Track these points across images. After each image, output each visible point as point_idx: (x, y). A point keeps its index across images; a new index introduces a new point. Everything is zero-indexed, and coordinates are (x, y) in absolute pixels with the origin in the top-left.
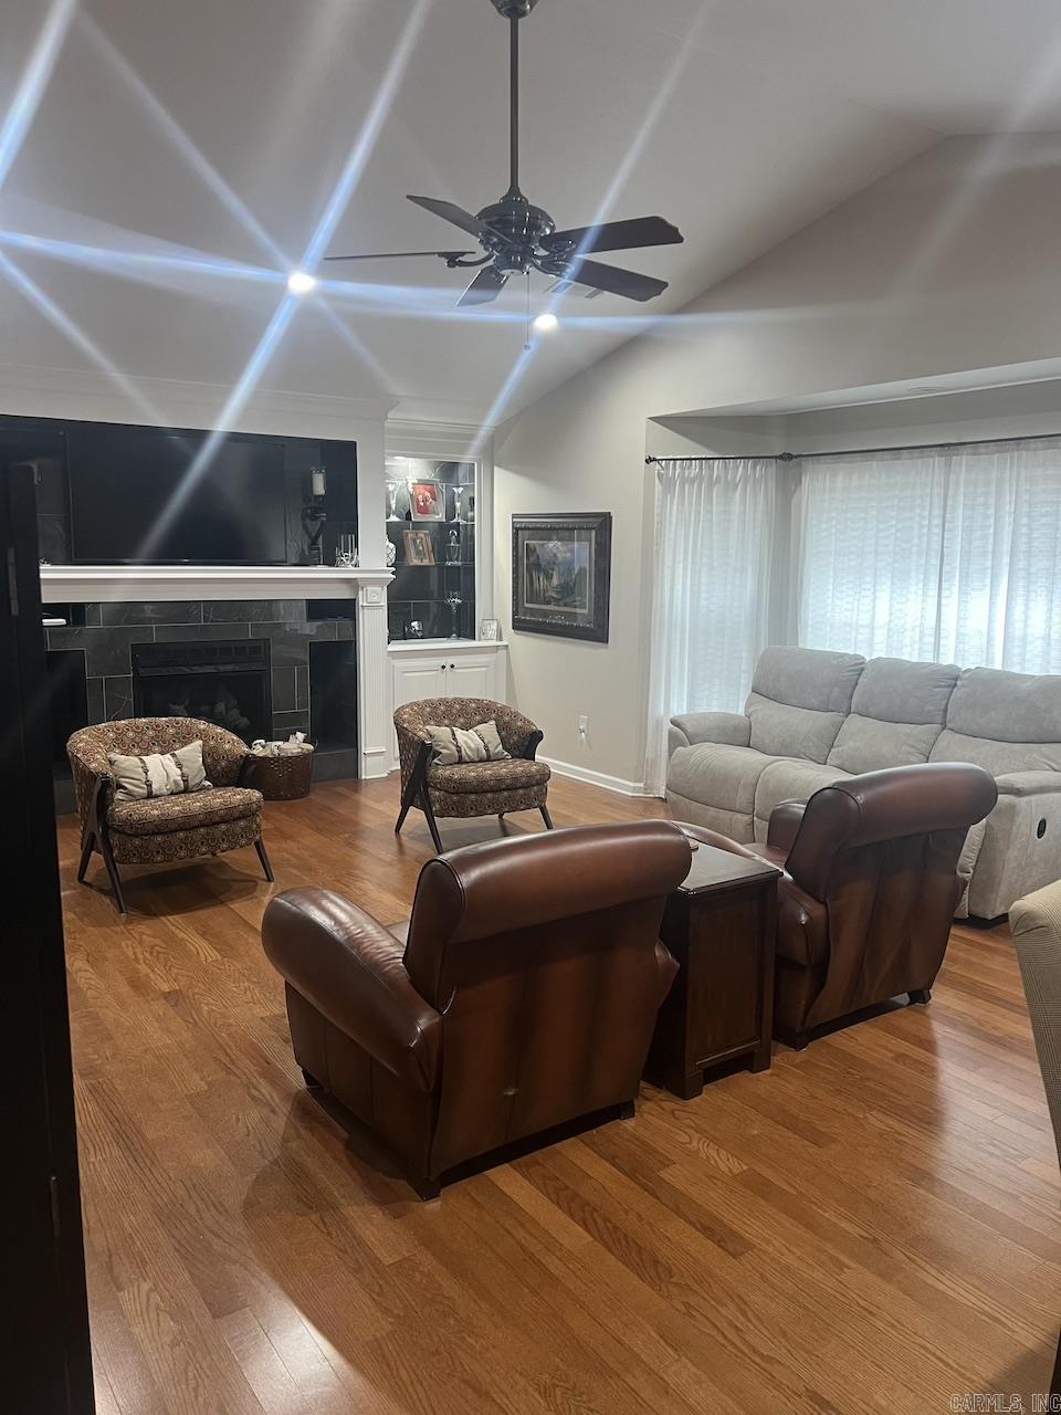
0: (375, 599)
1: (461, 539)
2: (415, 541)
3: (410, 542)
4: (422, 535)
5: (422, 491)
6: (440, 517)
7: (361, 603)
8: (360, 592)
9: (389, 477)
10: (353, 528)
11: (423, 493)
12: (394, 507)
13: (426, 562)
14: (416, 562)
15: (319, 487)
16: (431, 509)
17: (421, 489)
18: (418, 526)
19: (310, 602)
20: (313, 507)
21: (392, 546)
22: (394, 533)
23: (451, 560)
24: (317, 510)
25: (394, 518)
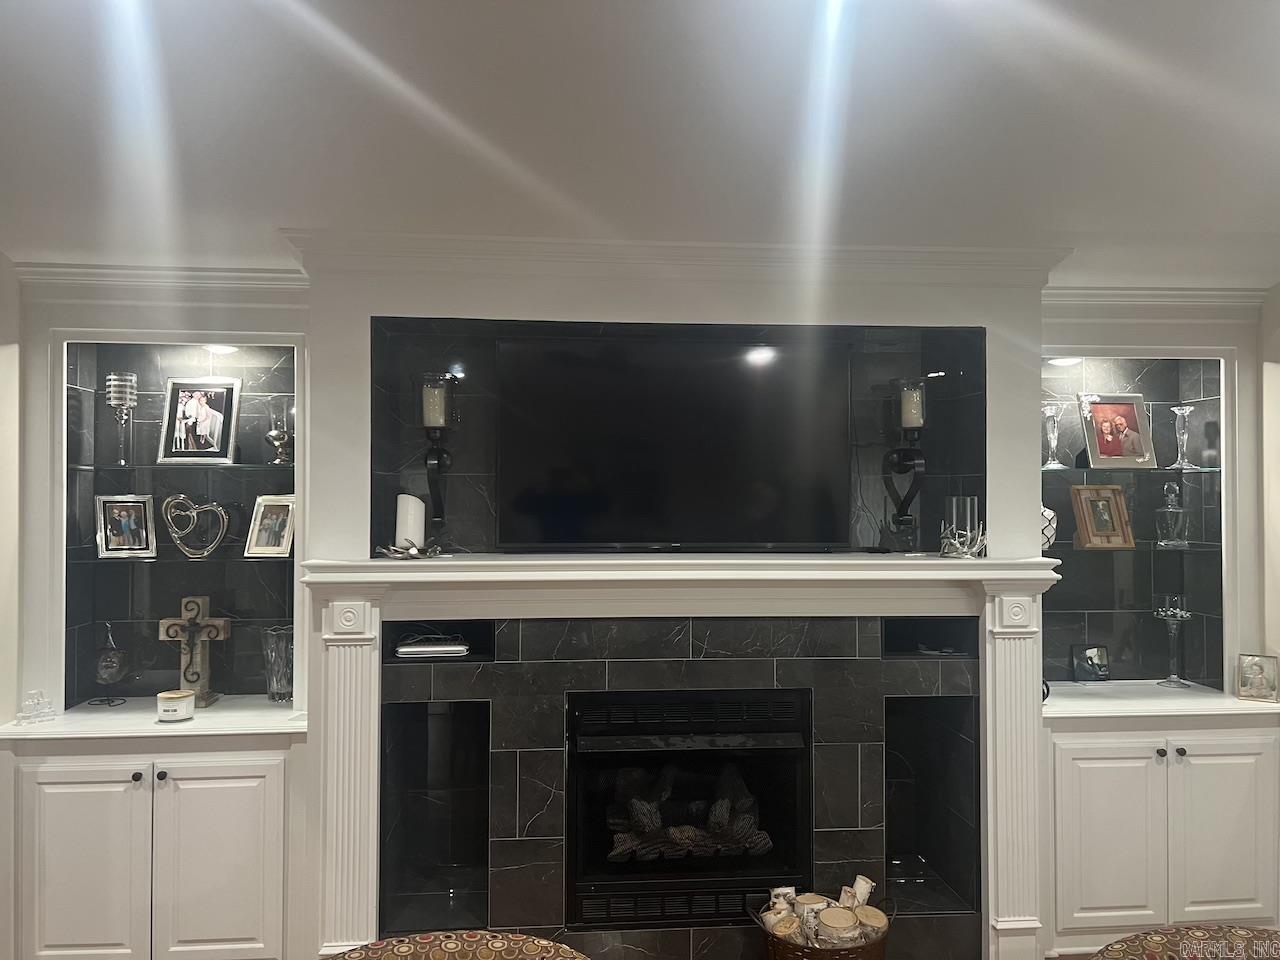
0: (1018, 620)
1: (1186, 499)
2: (1094, 504)
3: (1086, 507)
4: (1109, 494)
5: (1110, 416)
6: (1147, 460)
7: (989, 627)
8: (988, 606)
9: (1044, 395)
10: (977, 487)
11: (1113, 417)
12: (1054, 444)
13: (1117, 542)
14: (1097, 542)
15: (913, 412)
16: (1127, 445)
17: (1108, 411)
18: (1102, 477)
19: (890, 623)
20: (901, 450)
21: (1049, 514)
22: (1055, 492)
23: (1166, 537)
24: (907, 455)
25: (1054, 465)
